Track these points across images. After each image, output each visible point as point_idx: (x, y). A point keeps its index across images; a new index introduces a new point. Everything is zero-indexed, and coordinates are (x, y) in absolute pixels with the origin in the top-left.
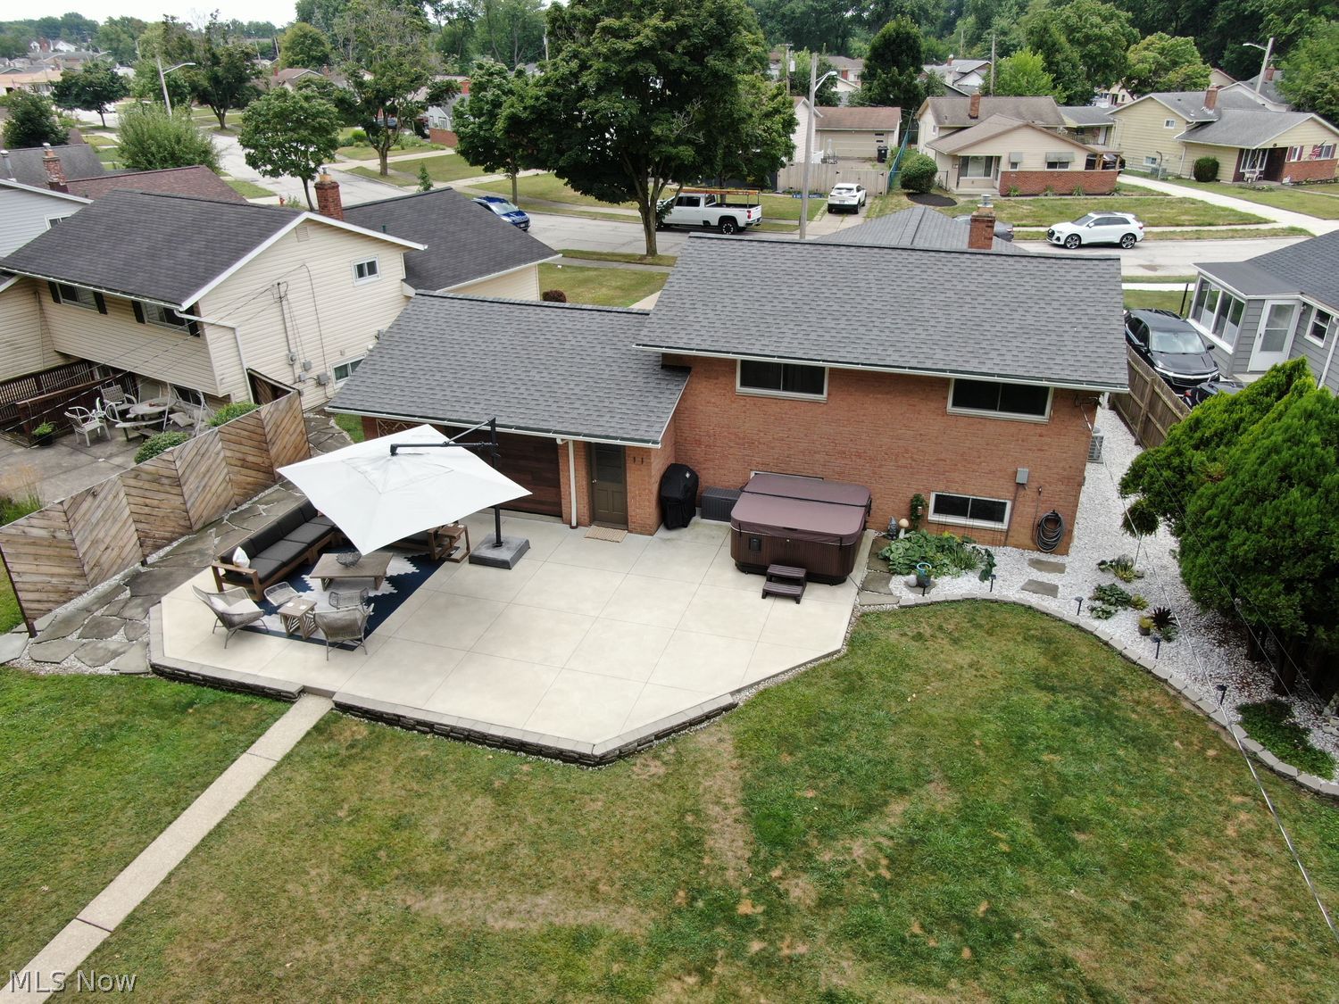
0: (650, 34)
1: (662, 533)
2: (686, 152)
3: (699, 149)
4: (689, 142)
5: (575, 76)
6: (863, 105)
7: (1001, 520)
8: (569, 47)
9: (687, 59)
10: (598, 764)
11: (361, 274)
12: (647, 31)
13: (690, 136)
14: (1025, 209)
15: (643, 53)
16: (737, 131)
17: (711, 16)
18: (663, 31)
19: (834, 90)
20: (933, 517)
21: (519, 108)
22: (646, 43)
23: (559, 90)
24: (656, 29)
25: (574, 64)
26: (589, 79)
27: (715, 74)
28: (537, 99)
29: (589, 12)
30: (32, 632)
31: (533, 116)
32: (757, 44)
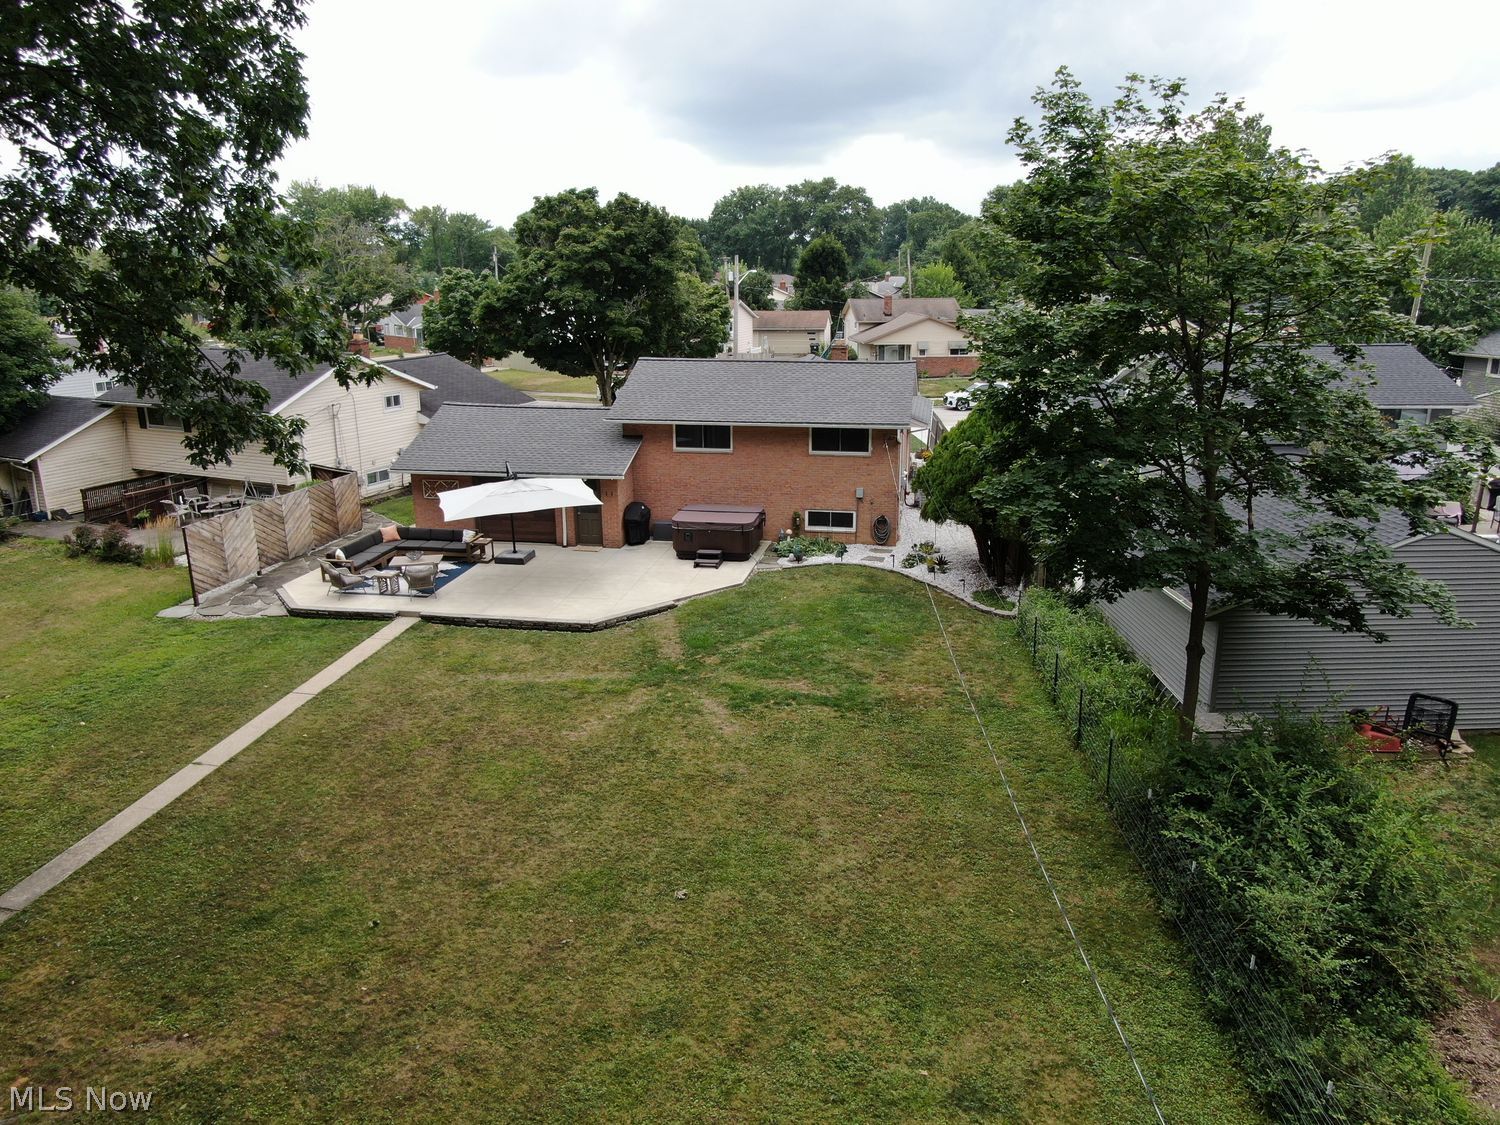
0: (604, 240)
1: (626, 547)
2: (636, 332)
3: (647, 331)
4: (638, 324)
5: (542, 272)
6: (796, 309)
7: (851, 526)
8: (536, 251)
9: (634, 259)
10: (593, 630)
11: (389, 404)
12: (602, 238)
13: (639, 319)
14: (932, 386)
15: (599, 254)
16: (678, 317)
17: (653, 227)
18: (614, 238)
19: (770, 297)
20: (808, 528)
21: (493, 300)
22: (601, 247)
23: (527, 285)
24: (608, 236)
25: (541, 264)
26: (554, 274)
27: (658, 271)
28: (509, 291)
29: (552, 224)
30: (196, 604)
31: (506, 305)
32: (692, 249)
